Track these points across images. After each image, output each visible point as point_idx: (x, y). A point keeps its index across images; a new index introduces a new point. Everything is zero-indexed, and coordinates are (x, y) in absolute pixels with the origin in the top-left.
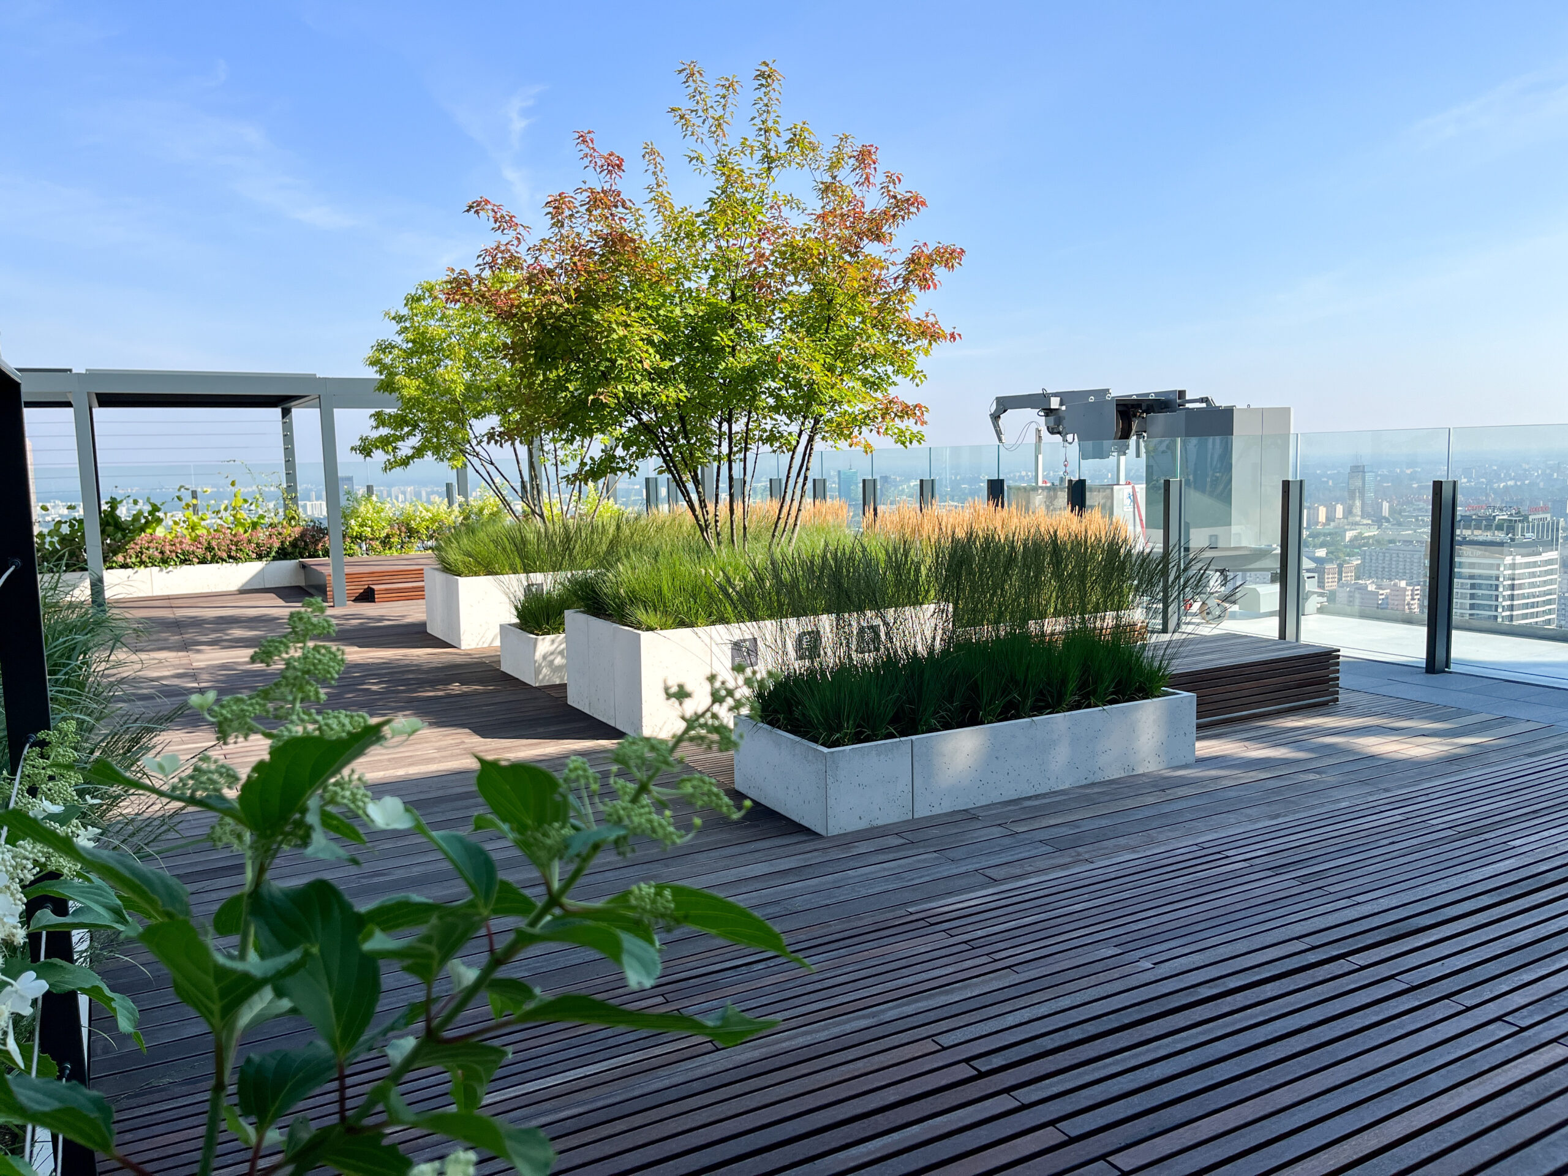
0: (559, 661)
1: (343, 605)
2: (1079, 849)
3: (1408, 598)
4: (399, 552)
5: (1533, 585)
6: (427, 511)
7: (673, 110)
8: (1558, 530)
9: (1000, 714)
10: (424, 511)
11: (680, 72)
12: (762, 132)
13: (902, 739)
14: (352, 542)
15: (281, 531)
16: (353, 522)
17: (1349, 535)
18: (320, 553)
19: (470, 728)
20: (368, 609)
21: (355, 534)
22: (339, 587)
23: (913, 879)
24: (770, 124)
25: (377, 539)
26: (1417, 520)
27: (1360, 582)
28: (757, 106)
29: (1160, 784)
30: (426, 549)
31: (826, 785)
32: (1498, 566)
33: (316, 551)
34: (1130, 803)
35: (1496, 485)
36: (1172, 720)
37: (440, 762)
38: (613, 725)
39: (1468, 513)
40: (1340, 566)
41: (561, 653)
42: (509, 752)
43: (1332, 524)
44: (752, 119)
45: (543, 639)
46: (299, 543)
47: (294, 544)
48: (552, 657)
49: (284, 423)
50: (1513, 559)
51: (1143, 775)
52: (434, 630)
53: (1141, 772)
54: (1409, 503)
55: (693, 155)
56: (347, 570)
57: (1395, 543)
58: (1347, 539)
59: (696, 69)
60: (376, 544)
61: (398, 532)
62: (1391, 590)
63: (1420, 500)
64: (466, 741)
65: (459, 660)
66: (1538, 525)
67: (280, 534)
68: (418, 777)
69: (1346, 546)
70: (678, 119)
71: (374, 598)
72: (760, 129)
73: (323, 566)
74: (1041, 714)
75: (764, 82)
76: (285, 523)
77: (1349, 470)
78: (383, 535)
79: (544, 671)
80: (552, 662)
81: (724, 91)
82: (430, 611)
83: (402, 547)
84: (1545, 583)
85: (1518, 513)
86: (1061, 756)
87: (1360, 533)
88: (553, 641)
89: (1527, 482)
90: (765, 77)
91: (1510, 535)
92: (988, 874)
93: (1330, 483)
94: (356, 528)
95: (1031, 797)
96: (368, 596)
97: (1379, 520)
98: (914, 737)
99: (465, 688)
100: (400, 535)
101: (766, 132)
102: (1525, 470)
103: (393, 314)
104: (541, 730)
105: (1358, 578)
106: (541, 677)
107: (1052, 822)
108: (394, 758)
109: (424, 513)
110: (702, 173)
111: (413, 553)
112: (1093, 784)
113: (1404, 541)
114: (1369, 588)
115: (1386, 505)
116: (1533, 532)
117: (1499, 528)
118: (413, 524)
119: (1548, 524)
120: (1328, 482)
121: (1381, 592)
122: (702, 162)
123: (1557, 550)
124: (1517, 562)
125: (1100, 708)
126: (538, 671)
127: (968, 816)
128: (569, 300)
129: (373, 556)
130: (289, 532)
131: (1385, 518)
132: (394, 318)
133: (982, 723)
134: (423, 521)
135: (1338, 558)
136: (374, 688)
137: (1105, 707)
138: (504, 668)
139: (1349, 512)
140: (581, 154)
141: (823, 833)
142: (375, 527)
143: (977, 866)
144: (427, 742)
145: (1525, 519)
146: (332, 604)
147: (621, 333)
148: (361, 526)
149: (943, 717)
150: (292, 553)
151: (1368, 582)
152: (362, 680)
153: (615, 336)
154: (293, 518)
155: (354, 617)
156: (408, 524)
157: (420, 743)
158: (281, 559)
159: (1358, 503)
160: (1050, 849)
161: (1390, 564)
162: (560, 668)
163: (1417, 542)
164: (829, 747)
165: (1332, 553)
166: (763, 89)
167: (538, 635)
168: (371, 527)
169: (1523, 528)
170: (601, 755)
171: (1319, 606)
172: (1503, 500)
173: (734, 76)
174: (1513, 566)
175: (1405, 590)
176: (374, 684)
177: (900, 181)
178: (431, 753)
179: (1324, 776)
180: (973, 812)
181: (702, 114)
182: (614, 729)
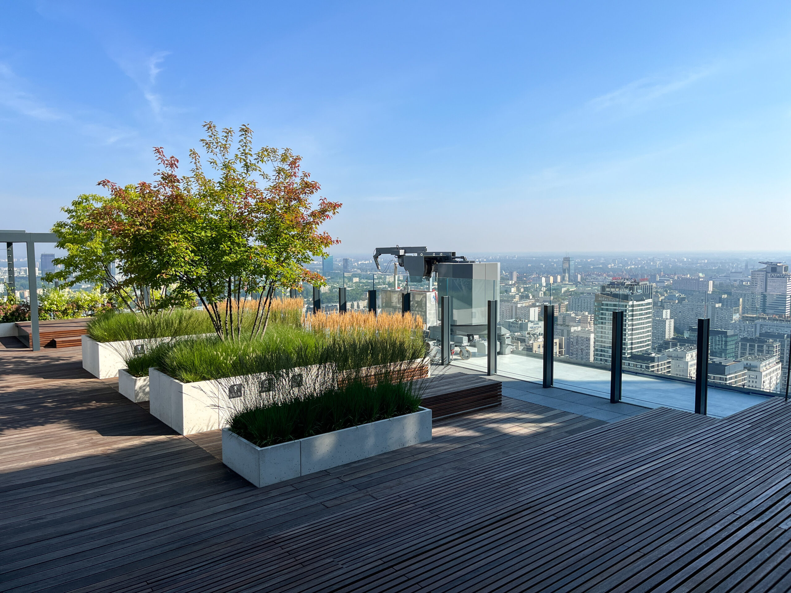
0: (147, 389)
1: (38, 350)
2: (369, 489)
3: (589, 320)
4: (72, 317)
5: (641, 314)
6: (88, 296)
7: (202, 140)
8: (652, 289)
9: (342, 426)
10: (86, 296)
11: (204, 126)
12: (244, 154)
13: (296, 441)
14: (45, 313)
15: (5, 307)
16: (46, 303)
17: (563, 290)
18: (27, 319)
19: (97, 430)
20: (52, 353)
21: (47, 309)
22: (36, 340)
23: (292, 509)
24: (247, 151)
25: (60, 311)
26: (593, 283)
27: (568, 312)
28: (241, 143)
29: (413, 451)
30: (88, 315)
31: (259, 465)
32: (626, 306)
33: (25, 318)
34: (398, 463)
35: (626, 268)
36: (421, 422)
37: (79, 451)
38: (170, 426)
39: (614, 281)
40: (560, 305)
41: (148, 385)
42: (115, 444)
43: (555, 284)
44: (239, 149)
45: (140, 379)
46: (15, 314)
47: (12, 314)
48: (144, 388)
49: (8, 250)
50: (633, 303)
51: (408, 447)
52: (87, 367)
53: (407, 446)
54: (589, 275)
55: (211, 161)
56: (41, 330)
57: (583, 294)
58: (563, 292)
59: (212, 125)
60: (59, 314)
61: (72, 307)
62: (582, 316)
63: (594, 274)
64: (94, 438)
65: (97, 386)
66: (643, 287)
67: (5, 309)
68: (66, 460)
69: (562, 296)
70: (204, 144)
71: (56, 346)
72: (243, 153)
73: (28, 326)
74: (362, 424)
75: (244, 133)
76: (7, 303)
77: (563, 260)
78: (63, 308)
79: (140, 394)
80: (144, 390)
81: (226, 134)
82: (84, 354)
83: (74, 314)
84: (647, 313)
85: (635, 281)
86: (371, 441)
87: (568, 289)
88: (145, 380)
89: (640, 266)
90: (245, 131)
91: (631, 291)
92: (326, 505)
93: (555, 265)
94: (48, 306)
95: (356, 462)
96: (52, 344)
97: (576, 283)
98: (301, 440)
99: (98, 404)
100: (73, 308)
101: (245, 154)
102: (639, 261)
103: (66, 209)
104: (133, 430)
105: (567, 311)
106: (138, 398)
107: (361, 475)
108: (54, 450)
109: (87, 297)
110: (217, 169)
111: (80, 318)
112: (385, 453)
113: (588, 293)
114: (572, 316)
115: (579, 276)
116: (641, 290)
117: (626, 288)
118: (80, 303)
119: (648, 286)
120: (554, 265)
121: (577, 317)
122: (216, 164)
123: (652, 298)
124: (634, 304)
125: (388, 419)
126: (137, 395)
127: (325, 473)
128: (148, 228)
129: (57, 320)
130: (10, 307)
131: (579, 282)
132: (66, 211)
133: (334, 430)
134: (86, 301)
135: (559, 301)
136: (49, 405)
137: (390, 419)
138: (121, 391)
139: (563, 279)
140: (157, 158)
141: (258, 486)
142: (59, 305)
143: (322, 500)
144: (73, 439)
145: (638, 284)
146: (32, 349)
147: (174, 246)
148: (51, 304)
149: (316, 428)
150: (11, 319)
151: (571, 313)
152: (43, 400)
153: (170, 247)
154: (12, 300)
155: (44, 357)
156: (77, 303)
157: (69, 440)
158: (5, 322)
159: (567, 275)
160: (355, 489)
161: (581, 304)
162: (148, 393)
163: (593, 293)
164: (261, 447)
165: (556, 298)
166: (243, 136)
167: (137, 377)
168: (56, 305)
169: (637, 288)
170: (160, 445)
171: (512, 350)
172: (629, 275)
173: (231, 128)
174: (633, 306)
175: (588, 316)
176: (49, 402)
177: (309, 176)
178: (75, 446)
179: (482, 445)
180: (328, 471)
181: (216, 144)
182: (171, 428)
